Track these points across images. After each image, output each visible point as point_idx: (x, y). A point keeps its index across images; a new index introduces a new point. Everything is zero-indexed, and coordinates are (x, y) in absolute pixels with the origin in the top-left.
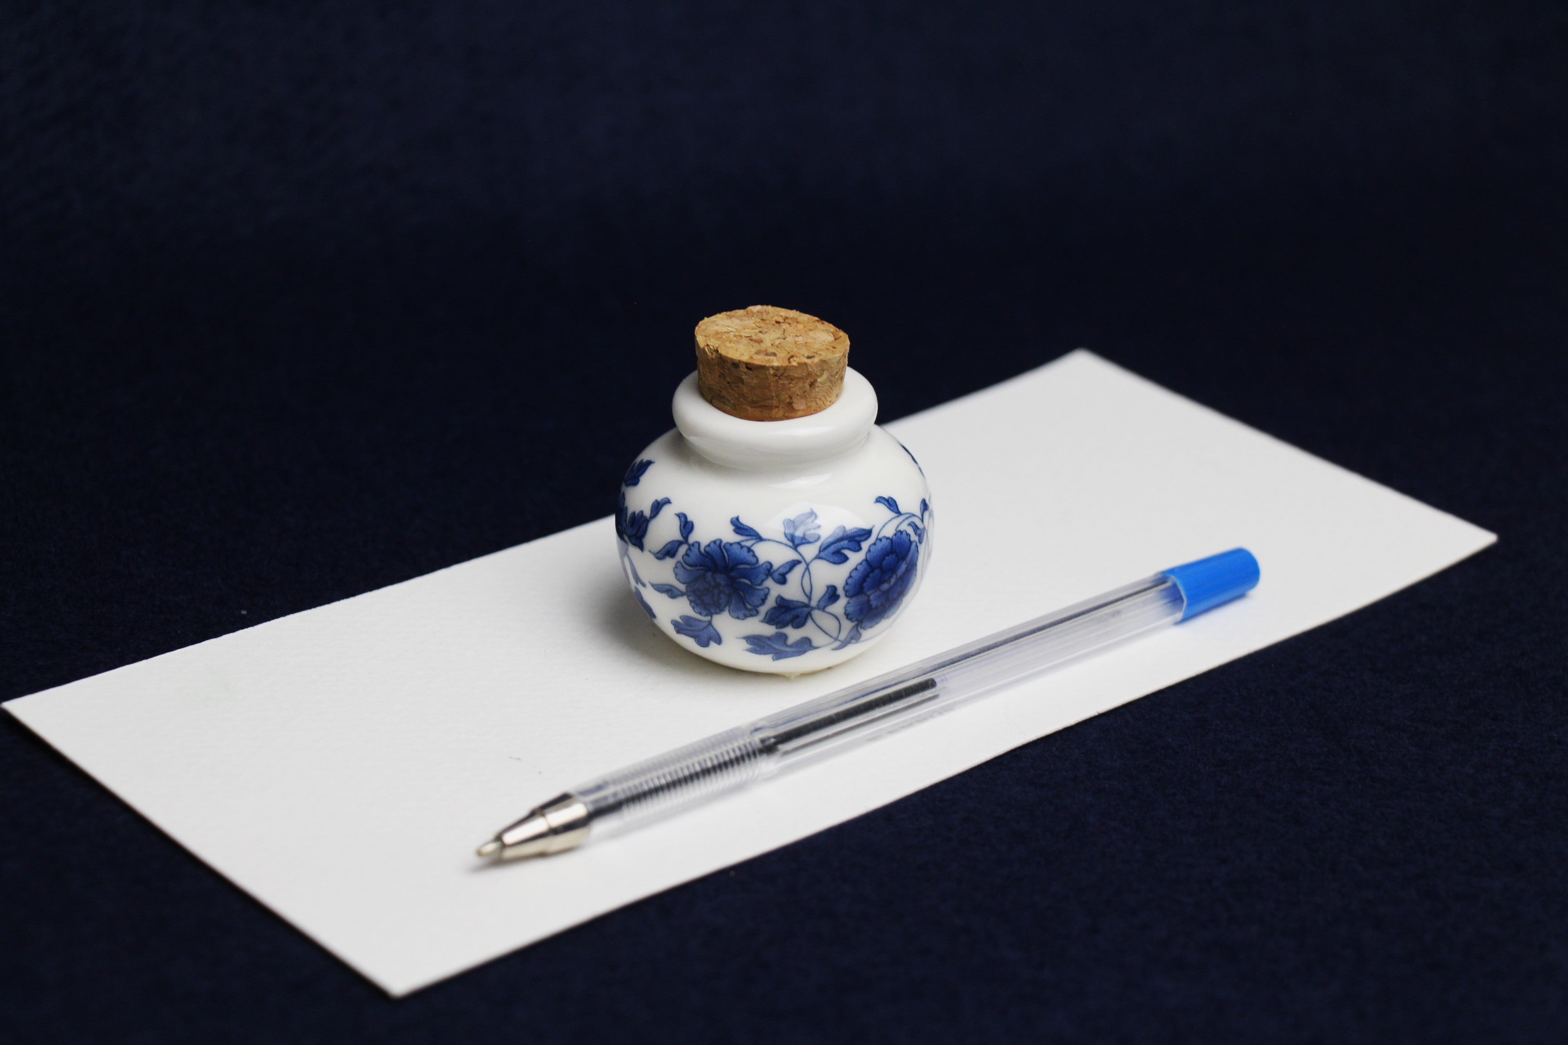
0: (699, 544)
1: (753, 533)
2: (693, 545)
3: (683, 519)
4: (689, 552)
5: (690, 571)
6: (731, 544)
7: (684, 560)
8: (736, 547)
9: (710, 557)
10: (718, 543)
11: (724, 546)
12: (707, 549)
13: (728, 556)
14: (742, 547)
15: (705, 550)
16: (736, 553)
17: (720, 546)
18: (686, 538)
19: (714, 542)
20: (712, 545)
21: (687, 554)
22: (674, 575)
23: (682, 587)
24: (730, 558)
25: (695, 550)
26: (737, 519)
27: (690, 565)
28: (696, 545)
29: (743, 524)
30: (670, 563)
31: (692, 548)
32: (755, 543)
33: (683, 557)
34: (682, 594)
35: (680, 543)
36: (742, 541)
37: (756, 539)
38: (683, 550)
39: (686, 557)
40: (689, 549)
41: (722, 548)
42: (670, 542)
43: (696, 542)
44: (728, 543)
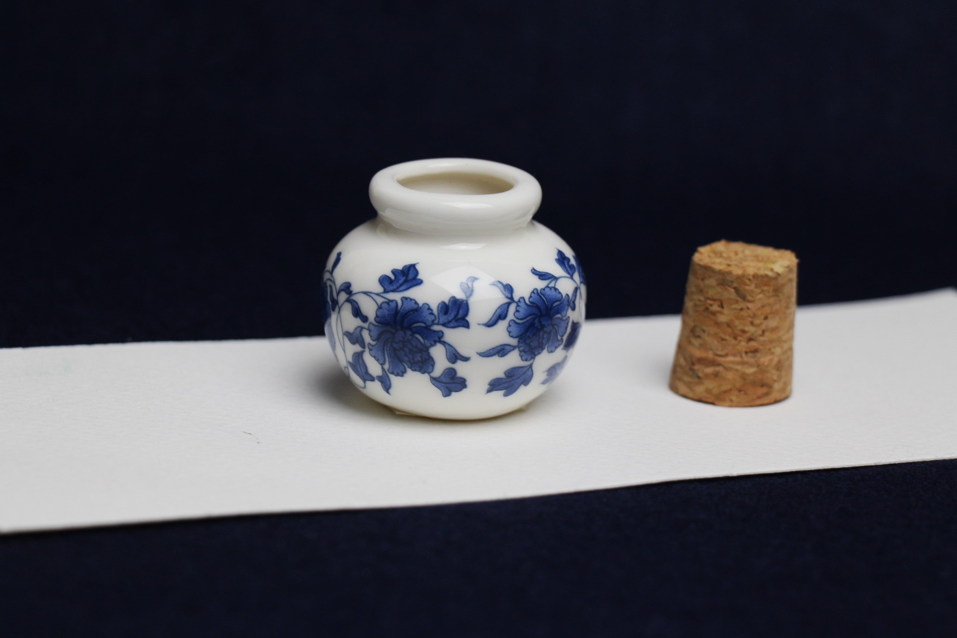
0: (523, 298)
1: (550, 276)
2: (519, 301)
3: (500, 285)
4: (518, 308)
5: (523, 323)
6: (544, 289)
7: (515, 317)
8: (547, 290)
9: (535, 305)
10: (535, 291)
11: (541, 293)
12: (531, 300)
13: (546, 299)
14: (551, 288)
15: (529, 301)
16: (549, 295)
17: (538, 293)
18: (511, 298)
19: (533, 292)
20: (533, 295)
21: (517, 311)
22: (507, 333)
23: (514, 342)
24: (548, 300)
25: (522, 304)
26: (534, 269)
27: (522, 319)
28: (522, 300)
29: (540, 272)
30: (503, 325)
31: (519, 304)
32: (555, 283)
33: (514, 315)
34: (514, 348)
35: (508, 304)
36: (549, 284)
37: (554, 280)
38: (512, 308)
39: (517, 314)
40: (518, 306)
41: (540, 294)
42: (499, 308)
43: (521, 298)
44: (542, 289)
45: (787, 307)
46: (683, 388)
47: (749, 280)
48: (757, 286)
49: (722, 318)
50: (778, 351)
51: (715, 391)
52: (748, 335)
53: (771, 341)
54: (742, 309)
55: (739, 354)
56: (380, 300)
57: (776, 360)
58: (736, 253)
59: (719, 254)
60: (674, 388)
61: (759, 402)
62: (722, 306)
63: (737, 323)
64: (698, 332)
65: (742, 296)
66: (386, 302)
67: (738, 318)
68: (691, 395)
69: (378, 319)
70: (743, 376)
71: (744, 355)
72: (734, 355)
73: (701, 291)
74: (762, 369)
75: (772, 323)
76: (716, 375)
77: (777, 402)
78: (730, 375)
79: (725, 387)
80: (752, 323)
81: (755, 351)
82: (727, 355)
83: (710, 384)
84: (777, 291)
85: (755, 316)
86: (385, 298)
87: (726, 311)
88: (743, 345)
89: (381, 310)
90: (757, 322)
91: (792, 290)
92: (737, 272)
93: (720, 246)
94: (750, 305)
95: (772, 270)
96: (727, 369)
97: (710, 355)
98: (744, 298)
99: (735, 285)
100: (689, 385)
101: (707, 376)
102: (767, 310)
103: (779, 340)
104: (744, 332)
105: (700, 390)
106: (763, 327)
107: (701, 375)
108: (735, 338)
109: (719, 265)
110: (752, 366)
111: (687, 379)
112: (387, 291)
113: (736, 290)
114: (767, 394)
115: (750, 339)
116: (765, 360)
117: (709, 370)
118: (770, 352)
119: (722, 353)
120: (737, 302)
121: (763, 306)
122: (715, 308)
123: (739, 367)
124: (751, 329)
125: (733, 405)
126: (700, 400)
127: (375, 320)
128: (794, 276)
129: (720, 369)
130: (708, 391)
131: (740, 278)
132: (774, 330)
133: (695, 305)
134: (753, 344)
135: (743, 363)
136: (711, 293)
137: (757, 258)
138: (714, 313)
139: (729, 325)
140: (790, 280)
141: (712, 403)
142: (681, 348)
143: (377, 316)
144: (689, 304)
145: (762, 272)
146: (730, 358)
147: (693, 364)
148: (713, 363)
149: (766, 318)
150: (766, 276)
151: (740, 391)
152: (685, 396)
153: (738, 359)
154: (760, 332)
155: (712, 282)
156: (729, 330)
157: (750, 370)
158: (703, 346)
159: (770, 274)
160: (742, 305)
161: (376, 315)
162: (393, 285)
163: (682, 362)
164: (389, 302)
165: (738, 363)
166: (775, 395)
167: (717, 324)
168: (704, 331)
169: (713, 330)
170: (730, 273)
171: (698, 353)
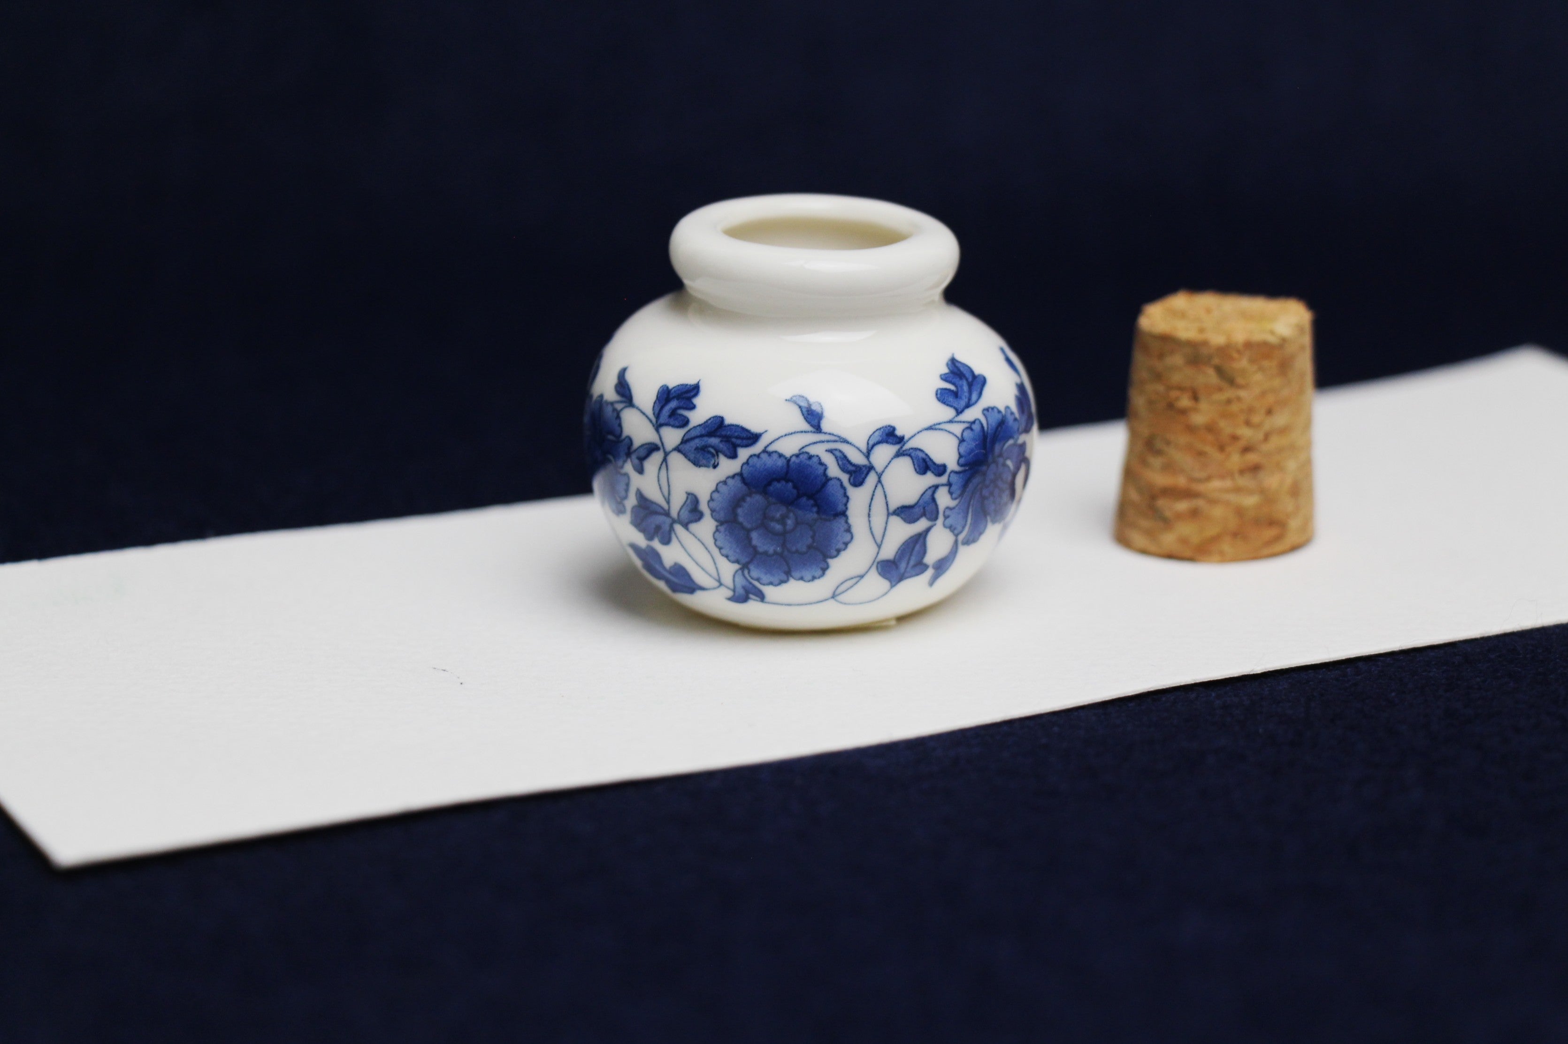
45: (1301, 392)
46: (1138, 539)
47: (1239, 352)
48: (1252, 361)
49: (1199, 419)
50: (1291, 465)
51: (1195, 539)
52: (1242, 444)
53: (1280, 450)
54: (1229, 402)
55: (1230, 474)
56: (958, 429)
57: (1289, 481)
58: (1208, 311)
59: (1183, 315)
60: (1122, 539)
61: (1266, 551)
62: (1195, 398)
63: (1222, 424)
64: (1159, 444)
65: (1228, 378)
66: (967, 428)
67: (1225, 415)
68: (1153, 548)
69: (962, 461)
70: (1240, 512)
71: (1237, 476)
72: (1222, 477)
73: (1158, 377)
74: (1268, 498)
75: (1280, 419)
76: (1194, 513)
77: (1295, 548)
78: (1218, 512)
79: (1211, 531)
80: (1248, 423)
81: (1255, 469)
82: (1209, 479)
83: (1186, 529)
84: (1285, 366)
85: (1251, 410)
86: (964, 422)
87: (1204, 405)
88: (1235, 460)
89: (965, 444)
90: (1256, 419)
91: (1305, 363)
92: (1217, 339)
93: (1180, 301)
94: (1242, 393)
95: (1272, 333)
96: (1213, 502)
97: (1181, 481)
98: (1231, 382)
99: (1216, 361)
100: (1150, 534)
101: (1179, 516)
102: (1270, 399)
103: (1293, 448)
104: (1235, 438)
105: (1169, 539)
106: (1267, 426)
107: (1168, 514)
108: (1222, 448)
109: (1185, 331)
110: (1249, 492)
111: (1145, 523)
112: (960, 410)
113: (1219, 371)
114: (1278, 538)
115: (1247, 450)
116: (1272, 481)
117: (1182, 506)
118: (1279, 467)
119: (1202, 475)
120: (1220, 389)
121: (1263, 394)
122: (1185, 402)
123: (1233, 498)
124: (1246, 433)
125: (1225, 559)
126: (1170, 556)
127: (958, 463)
128: (1307, 340)
129: (1200, 503)
130: (1184, 541)
131: (1225, 351)
132: (1284, 431)
133: (1150, 403)
134: (1252, 458)
135: (1238, 490)
136: (1176, 378)
137: (1245, 316)
138: (1183, 412)
139: (1211, 428)
140: (1302, 348)
141: (1191, 559)
142: (1130, 474)
143: (960, 456)
144: (1138, 400)
145: (1258, 337)
146: (1216, 484)
147: (1153, 497)
148: (1187, 494)
149: (1269, 412)
150: (1265, 344)
151: (1235, 535)
152: (1144, 552)
153: (1228, 483)
154: (1260, 436)
155: (1177, 360)
156: (1210, 437)
157: (1250, 501)
158: (1169, 467)
159: (1272, 339)
160: (1229, 393)
161: (959, 454)
162: (961, 398)
163: (1134, 495)
164: (971, 425)
165: (1227, 491)
166: (1292, 538)
167: (1191, 429)
168: (1168, 443)
169: (1183, 439)
170: (1205, 343)
171: (1160, 480)
